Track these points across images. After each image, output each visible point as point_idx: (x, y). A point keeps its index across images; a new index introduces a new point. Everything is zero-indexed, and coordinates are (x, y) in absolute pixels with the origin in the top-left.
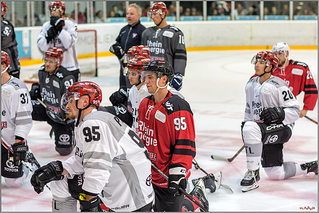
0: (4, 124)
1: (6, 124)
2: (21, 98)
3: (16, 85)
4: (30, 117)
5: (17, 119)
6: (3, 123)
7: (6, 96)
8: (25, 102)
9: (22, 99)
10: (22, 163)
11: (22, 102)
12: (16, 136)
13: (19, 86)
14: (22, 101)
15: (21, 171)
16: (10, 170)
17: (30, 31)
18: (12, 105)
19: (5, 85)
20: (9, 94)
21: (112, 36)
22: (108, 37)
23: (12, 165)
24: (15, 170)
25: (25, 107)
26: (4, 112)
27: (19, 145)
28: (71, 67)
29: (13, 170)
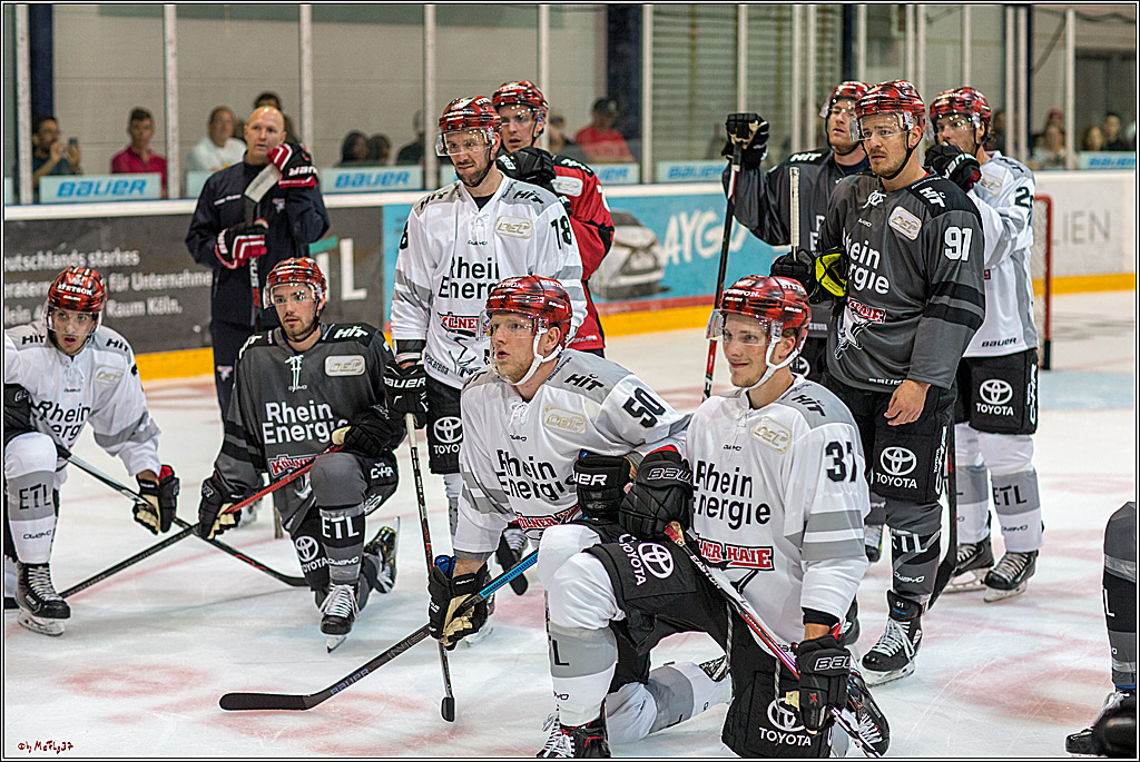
0: (764, 555)
1: (771, 558)
2: (831, 457)
3: (810, 409)
4: (857, 534)
5: (810, 537)
6: (760, 553)
7: (772, 448)
8: (842, 477)
9: (832, 462)
10: (833, 717)
11: (831, 474)
12: (804, 609)
13: (823, 414)
14: (834, 470)
15: (823, 744)
16: (782, 738)
18: (795, 484)
19: (771, 408)
20: (784, 439)
21: (1093, 217)
22: (1079, 221)
23: (790, 718)
24: (800, 737)
25: (841, 495)
26: (763, 510)
27: (825, 648)
28: (1005, 342)
29: (791, 739)
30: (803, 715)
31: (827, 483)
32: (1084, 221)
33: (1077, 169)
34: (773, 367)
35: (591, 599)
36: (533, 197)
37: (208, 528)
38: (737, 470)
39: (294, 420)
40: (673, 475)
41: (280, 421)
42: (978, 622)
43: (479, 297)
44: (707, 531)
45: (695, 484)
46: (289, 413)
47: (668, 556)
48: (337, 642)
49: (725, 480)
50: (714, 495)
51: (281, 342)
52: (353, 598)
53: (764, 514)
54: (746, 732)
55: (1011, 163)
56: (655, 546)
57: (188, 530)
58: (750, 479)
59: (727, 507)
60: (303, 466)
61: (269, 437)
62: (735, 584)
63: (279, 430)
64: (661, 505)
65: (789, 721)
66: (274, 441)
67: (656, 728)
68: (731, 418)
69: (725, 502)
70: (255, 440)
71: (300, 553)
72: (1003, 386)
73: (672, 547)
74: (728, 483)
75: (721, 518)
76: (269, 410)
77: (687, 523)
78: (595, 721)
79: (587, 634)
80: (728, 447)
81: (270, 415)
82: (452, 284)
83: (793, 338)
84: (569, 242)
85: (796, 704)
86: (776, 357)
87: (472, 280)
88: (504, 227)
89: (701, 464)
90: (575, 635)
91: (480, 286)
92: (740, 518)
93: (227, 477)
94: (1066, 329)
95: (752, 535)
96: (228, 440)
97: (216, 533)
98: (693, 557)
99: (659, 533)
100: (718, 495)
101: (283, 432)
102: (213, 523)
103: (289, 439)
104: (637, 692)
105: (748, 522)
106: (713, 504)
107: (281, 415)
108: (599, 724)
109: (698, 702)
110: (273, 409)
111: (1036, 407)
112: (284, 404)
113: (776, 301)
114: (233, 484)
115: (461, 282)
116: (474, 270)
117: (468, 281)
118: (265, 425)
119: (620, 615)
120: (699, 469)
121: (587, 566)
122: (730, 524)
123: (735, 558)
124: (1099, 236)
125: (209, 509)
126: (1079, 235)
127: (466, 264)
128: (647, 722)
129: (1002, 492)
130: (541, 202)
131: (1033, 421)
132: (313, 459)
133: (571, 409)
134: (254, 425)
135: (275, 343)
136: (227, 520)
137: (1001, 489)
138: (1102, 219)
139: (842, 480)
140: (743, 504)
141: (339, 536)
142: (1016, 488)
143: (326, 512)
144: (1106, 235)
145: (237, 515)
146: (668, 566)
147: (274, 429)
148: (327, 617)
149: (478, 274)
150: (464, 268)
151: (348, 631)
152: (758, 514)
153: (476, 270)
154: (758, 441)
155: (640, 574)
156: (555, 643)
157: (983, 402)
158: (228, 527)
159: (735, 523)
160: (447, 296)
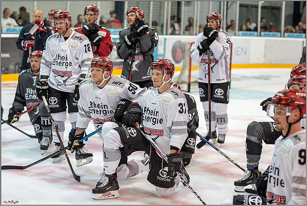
1: (163, 133)
2: (180, 107)
3: (175, 94)
4: (185, 127)
5: (173, 128)
6: (160, 131)
7: (164, 104)
8: (182, 112)
11: (180, 111)
12: (171, 146)
13: (178, 96)
14: (180, 110)
15: (173, 181)
16: (163, 179)
17: (165, 39)
18: (170, 114)
19: (164, 94)
20: (168, 102)
21: (242, 49)
22: (239, 49)
23: (165, 174)
24: (168, 179)
25: (182, 117)
26: (161, 120)
27: (175, 156)
28: (222, 80)
29: (165, 180)
30: (169, 173)
31: (178, 114)
32: (240, 49)
33: (239, 35)
34: (164, 82)
35: (115, 142)
36: (80, 38)
37: (10, 121)
38: (155, 109)
39: (33, 93)
40: (137, 110)
41: (30, 93)
42: (212, 152)
43: (63, 66)
44: (146, 125)
45: (144, 113)
46: (32, 92)
47: (135, 131)
48: (44, 152)
49: (152, 112)
50: (148, 116)
51: (31, 72)
52: (49, 141)
53: (161, 121)
54: (154, 178)
55: (225, 32)
56: (132, 128)
57: (4, 122)
58: (158, 112)
59: (152, 119)
60: (36, 106)
61: (27, 97)
62: (153, 139)
63: (30, 96)
64: (133, 118)
65: (165, 175)
66: (28, 99)
67: (129, 176)
68: (154, 96)
69: (151, 118)
70: (23, 98)
71: (35, 128)
72: (221, 91)
73: (136, 129)
74: (152, 113)
75: (150, 122)
76: (27, 90)
77: (140, 122)
78: (114, 173)
79: (113, 150)
80: (152, 103)
81: (27, 92)
82: (56, 61)
83: (170, 75)
84: (90, 51)
85: (167, 170)
86: (165, 80)
87: (61, 61)
88: (71, 46)
89: (145, 107)
90: (110, 151)
91: (63, 63)
92: (155, 122)
93: (16, 108)
94: (234, 78)
95: (158, 127)
96: (16, 98)
97: (12, 122)
98: (142, 132)
99: (133, 125)
100: (150, 116)
101: (31, 96)
102: (12, 120)
103: (32, 98)
104: (124, 166)
105: (157, 123)
106: (148, 118)
107: (30, 91)
108: (115, 174)
109: (140, 170)
110: (28, 90)
111: (229, 97)
112: (31, 89)
113: (165, 65)
114: (17, 110)
115: (58, 61)
116: (62, 58)
117: (60, 61)
118: (26, 94)
119: (122, 146)
120: (145, 109)
121: (114, 133)
122: (153, 124)
123: (153, 133)
124: (243, 53)
125: (11, 116)
126: (238, 53)
127: (60, 56)
128: (126, 175)
129: (220, 119)
130: (82, 40)
131: (228, 100)
132: (39, 104)
133: (114, 90)
134: (23, 94)
135: (29, 72)
136: (15, 119)
137: (220, 118)
138: (244, 49)
139: (182, 113)
140: (156, 118)
141: (46, 124)
142: (224, 118)
143: (43, 118)
144: (245, 53)
145: (18, 118)
146: (135, 134)
147: (28, 95)
148: (42, 145)
149: (63, 59)
150: (60, 57)
151: (47, 149)
152: (160, 121)
153: (63, 58)
154: (161, 102)
155: (128, 135)
156: (105, 152)
157: (216, 94)
158: (16, 121)
159: (154, 123)
160: (54, 64)
